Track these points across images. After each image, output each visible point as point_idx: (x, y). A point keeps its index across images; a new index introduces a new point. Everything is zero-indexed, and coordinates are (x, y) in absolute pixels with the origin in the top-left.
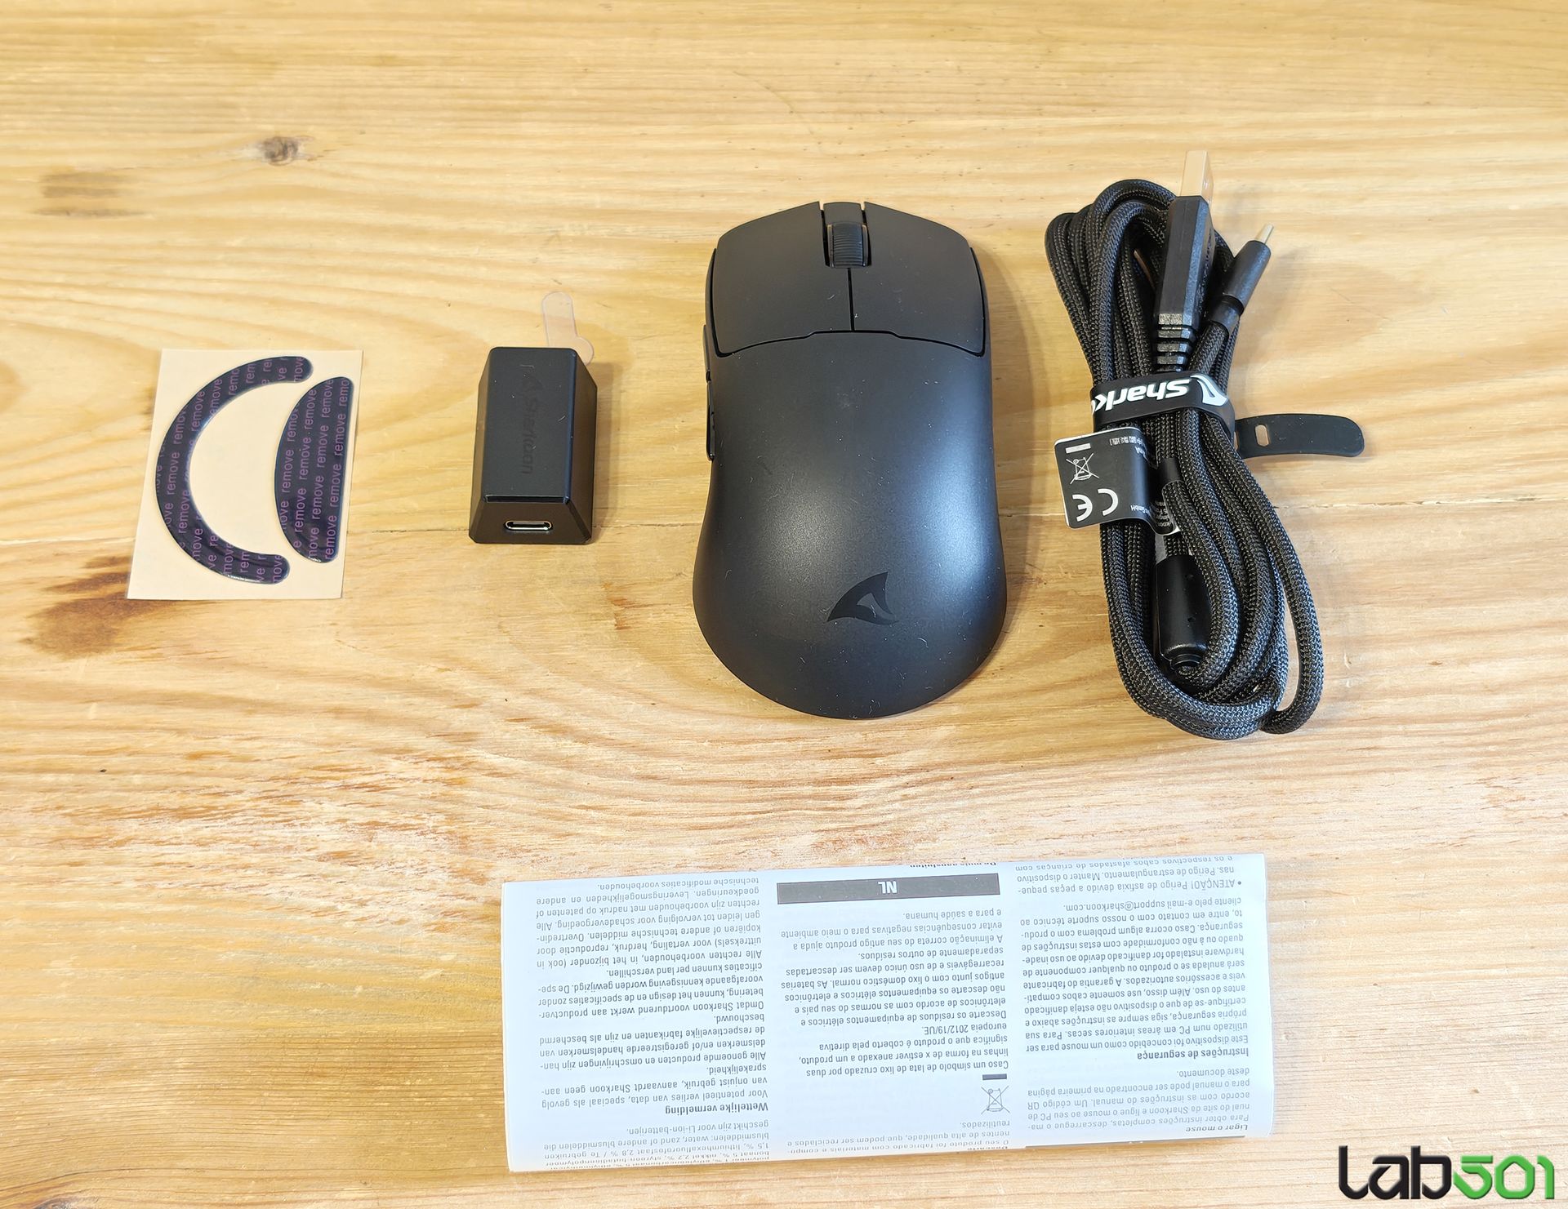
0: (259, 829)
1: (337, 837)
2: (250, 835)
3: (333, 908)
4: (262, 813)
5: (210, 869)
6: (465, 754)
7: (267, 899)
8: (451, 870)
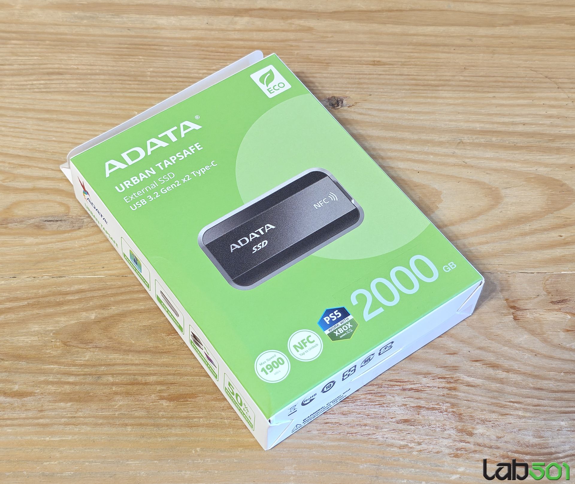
0: (368, 408)
1: (403, 412)
2: (364, 411)
3: (407, 445)
4: (369, 401)
5: (349, 426)
6: (455, 376)
7: (377, 441)
8: (456, 429)
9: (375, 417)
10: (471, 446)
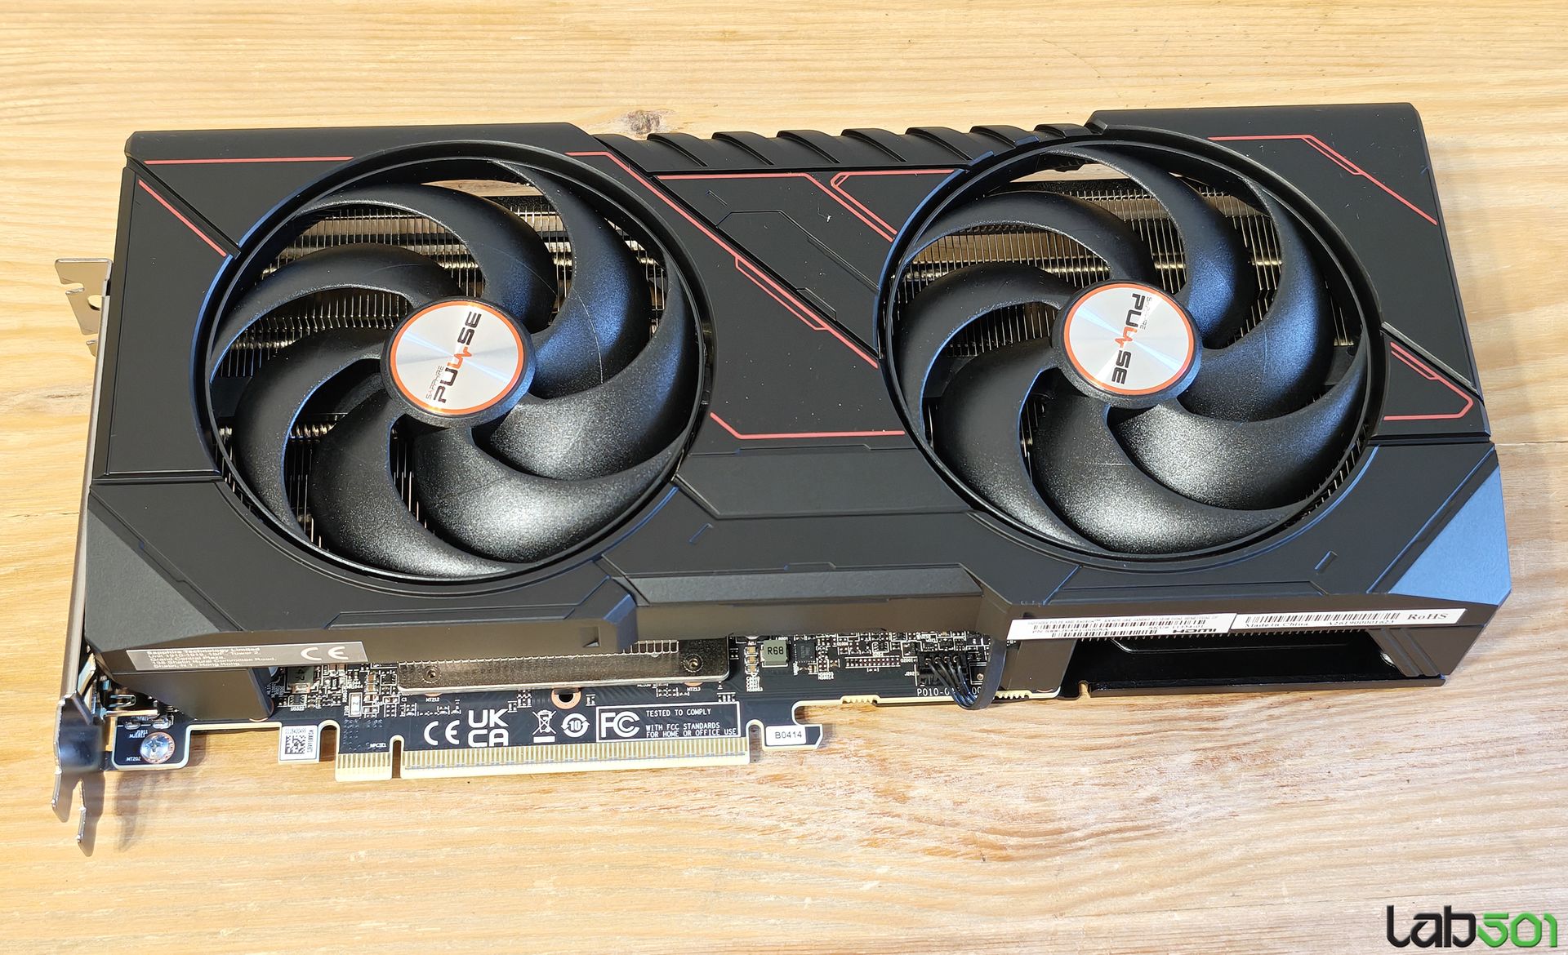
8: (875, 790)
9: (716, 773)
10: (902, 823)
